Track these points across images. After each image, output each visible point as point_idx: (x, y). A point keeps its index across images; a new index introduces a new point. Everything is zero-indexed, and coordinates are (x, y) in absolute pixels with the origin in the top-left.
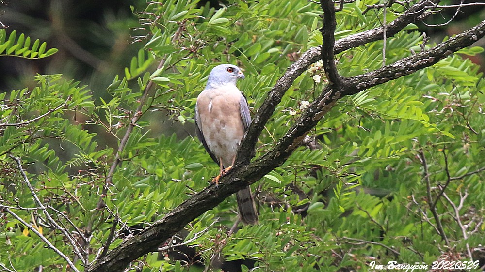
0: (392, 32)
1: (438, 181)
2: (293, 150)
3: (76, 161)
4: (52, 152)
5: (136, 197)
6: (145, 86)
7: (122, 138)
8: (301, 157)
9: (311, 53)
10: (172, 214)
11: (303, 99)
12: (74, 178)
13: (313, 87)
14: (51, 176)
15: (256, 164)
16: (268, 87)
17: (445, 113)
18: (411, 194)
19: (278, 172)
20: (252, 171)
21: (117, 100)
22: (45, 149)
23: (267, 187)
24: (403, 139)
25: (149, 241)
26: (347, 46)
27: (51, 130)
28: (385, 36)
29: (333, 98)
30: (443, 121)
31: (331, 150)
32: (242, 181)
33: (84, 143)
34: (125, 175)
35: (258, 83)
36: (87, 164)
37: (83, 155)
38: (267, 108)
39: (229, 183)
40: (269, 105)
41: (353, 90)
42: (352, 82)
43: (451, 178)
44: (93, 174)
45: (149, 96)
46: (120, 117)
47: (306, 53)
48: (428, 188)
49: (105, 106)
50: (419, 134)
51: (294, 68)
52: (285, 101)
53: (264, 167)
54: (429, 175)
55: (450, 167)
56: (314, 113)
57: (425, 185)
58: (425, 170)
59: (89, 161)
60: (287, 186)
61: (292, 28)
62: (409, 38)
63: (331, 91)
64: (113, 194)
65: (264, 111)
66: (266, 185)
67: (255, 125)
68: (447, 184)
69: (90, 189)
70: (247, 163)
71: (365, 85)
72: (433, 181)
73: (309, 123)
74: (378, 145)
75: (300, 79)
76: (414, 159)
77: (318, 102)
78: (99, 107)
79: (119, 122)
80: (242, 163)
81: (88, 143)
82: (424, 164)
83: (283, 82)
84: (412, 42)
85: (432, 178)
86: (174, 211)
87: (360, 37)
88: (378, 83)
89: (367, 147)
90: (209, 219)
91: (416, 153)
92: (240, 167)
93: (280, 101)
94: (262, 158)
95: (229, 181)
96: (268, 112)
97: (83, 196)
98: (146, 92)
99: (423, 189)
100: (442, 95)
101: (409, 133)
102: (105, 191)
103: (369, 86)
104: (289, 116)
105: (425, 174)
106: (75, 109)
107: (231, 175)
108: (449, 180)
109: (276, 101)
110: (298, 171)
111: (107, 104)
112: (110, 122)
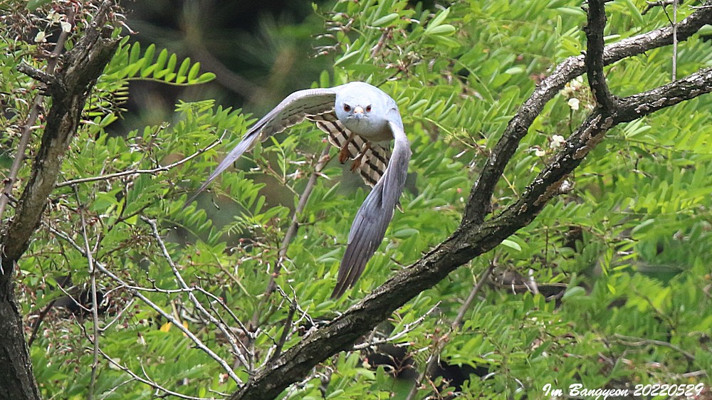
0: (683, 33)
2: (545, 202)
3: (236, 227)
4: (201, 214)
5: (320, 275)
7: (301, 193)
8: (557, 214)
9: (570, 64)
10: (374, 296)
11: (554, 134)
12: (234, 251)
13: (569, 116)
14: (200, 247)
15: (494, 223)
16: (504, 117)
18: (710, 272)
19: (522, 236)
20: (487, 232)
21: (294, 140)
22: (192, 208)
23: (507, 258)
25: (339, 336)
26: (619, 55)
27: (200, 180)
28: (675, 39)
29: (602, 127)
31: (596, 205)
32: (472, 248)
33: (248, 200)
34: (305, 246)
36: (252, 230)
37: (247, 218)
38: (507, 143)
39: (454, 251)
40: (511, 139)
41: (629, 115)
42: (629, 103)
44: (260, 244)
46: (298, 163)
47: (562, 65)
49: (277, 147)
51: (545, 85)
52: (531, 136)
53: (503, 227)
56: (575, 149)
59: (255, 226)
60: (535, 257)
61: (539, 36)
62: (705, 48)
63: (599, 117)
64: (289, 272)
65: (503, 148)
66: (505, 256)
67: (490, 168)
69: (256, 265)
70: (480, 221)
71: (648, 108)
73: (567, 164)
75: (550, 106)
77: (580, 133)
78: (269, 148)
79: (297, 171)
80: (473, 222)
81: (253, 199)
83: (530, 105)
86: (376, 292)
87: (638, 42)
88: (665, 105)
90: (424, 305)
92: (470, 228)
93: (526, 133)
94: (501, 215)
95: (453, 247)
96: (509, 149)
97: (246, 275)
101: (706, 185)
102: (277, 269)
103: (653, 109)
104: (535, 158)
107: (457, 239)
109: (520, 133)
110: (549, 235)
111: (280, 143)
112: (284, 170)
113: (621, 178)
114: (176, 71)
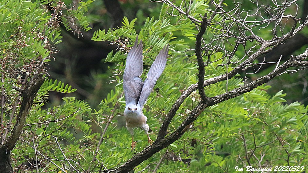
0: (230, 76)
1: (251, 148)
2: (185, 131)
3: (83, 139)
4: (71, 135)
5: (110, 155)
6: (115, 104)
7: (104, 128)
8: (188, 135)
9: (193, 86)
10: (128, 162)
11: (187, 109)
12: (82, 147)
13: (192, 103)
14: (71, 146)
15: (168, 138)
16: (171, 103)
17: (254, 116)
18: (238, 155)
19: (176, 143)
20: (165, 141)
21: (102, 110)
22: (69, 133)
23: (172, 150)
24: (234, 129)
26: (209, 83)
27: (71, 124)
28: (227, 78)
29: (203, 107)
30: (252, 120)
31: (201, 132)
32: (160, 146)
33: (86, 131)
34: (106, 146)
35: (166, 102)
37: (86, 136)
39: (155, 148)
40: (173, 111)
41: (212, 103)
42: (212, 99)
43: (257, 147)
44: (91, 145)
45: (117, 109)
46: (103, 118)
47: (190, 87)
48: (246, 151)
49: (96, 113)
50: (241, 126)
51: (185, 93)
52: (180, 110)
53: (171, 140)
54: (246, 145)
55: (256, 142)
56: (194, 114)
57: (245, 150)
58: (245, 143)
59: (89, 139)
60: (181, 149)
61: (182, 77)
62: (236, 81)
63: (202, 104)
64: (100, 154)
65: (171, 114)
66: (171, 149)
67: (167, 120)
68: (255, 150)
69: (89, 152)
70: (163, 138)
71: (218, 101)
72: (249, 148)
73: (192, 119)
74: (223, 132)
75: (186, 100)
76: (239, 138)
77: (196, 109)
78: (94, 113)
79: (103, 121)
80: (161, 138)
81: (88, 130)
82: (244, 141)
83: (180, 100)
84: (237, 82)
85: (248, 147)
87: (215, 79)
88: (224, 100)
89: (217, 133)
90: (144, 165)
91: (240, 135)
92: (160, 140)
93: (178, 109)
94: (170, 136)
95: (154, 146)
96: (173, 114)
97: (86, 155)
98: (116, 107)
99: (243, 152)
100: (252, 108)
101: (237, 126)
102: (96, 153)
103: (220, 102)
104: (181, 117)
105: (245, 145)
106: (82, 115)
107: (156, 143)
108: (256, 148)
109: (176, 109)
110: (185, 142)
111: (97, 112)
112: (99, 121)
113: (209, 124)
114: (64, 88)
